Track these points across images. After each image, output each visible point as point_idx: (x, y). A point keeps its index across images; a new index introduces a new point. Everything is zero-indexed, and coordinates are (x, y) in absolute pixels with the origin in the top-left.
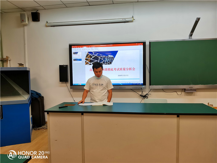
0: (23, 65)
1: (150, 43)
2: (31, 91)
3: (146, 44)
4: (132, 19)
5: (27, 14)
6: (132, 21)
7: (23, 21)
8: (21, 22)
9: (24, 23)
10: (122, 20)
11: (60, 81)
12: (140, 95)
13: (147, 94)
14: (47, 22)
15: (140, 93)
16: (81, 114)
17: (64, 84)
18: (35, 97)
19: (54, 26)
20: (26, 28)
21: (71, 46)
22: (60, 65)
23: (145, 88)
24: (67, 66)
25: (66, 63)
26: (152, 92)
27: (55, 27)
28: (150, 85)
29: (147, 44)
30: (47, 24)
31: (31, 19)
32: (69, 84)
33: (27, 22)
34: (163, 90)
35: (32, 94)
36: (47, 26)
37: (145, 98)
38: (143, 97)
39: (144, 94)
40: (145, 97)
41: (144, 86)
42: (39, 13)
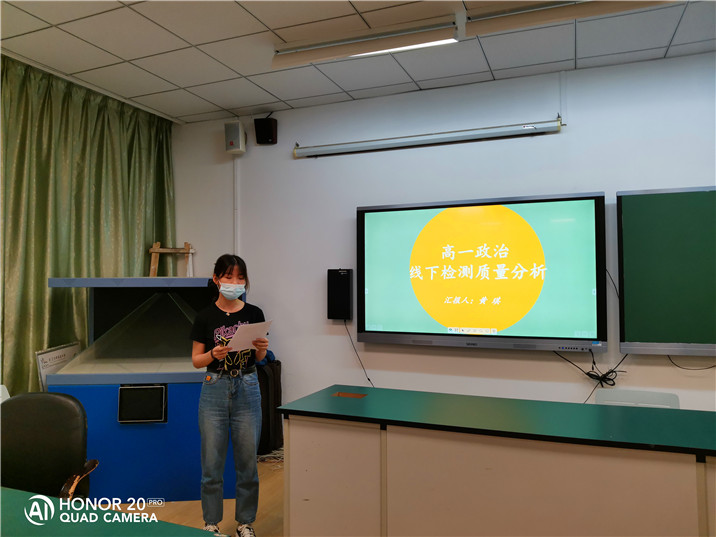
1: (619, 198)
3: (606, 203)
4: (558, 124)
5: (244, 125)
6: (555, 132)
7: (231, 144)
8: (227, 149)
9: (234, 150)
10: (521, 128)
11: (329, 317)
12: (588, 374)
13: (612, 371)
14: (297, 145)
15: (588, 367)
16: (379, 426)
17: (340, 327)
19: (316, 156)
20: (239, 162)
21: (361, 214)
22: (329, 271)
23: (605, 350)
24: (349, 272)
25: (347, 262)
26: (630, 364)
27: (319, 158)
28: (622, 339)
29: (611, 201)
30: (296, 151)
31: (252, 137)
32: (353, 327)
33: (242, 147)
34: (670, 359)
36: (296, 157)
37: (604, 384)
38: (596, 382)
39: (602, 369)
40: (604, 380)
41: (600, 344)
42: (276, 121)
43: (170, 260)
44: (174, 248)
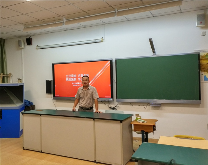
0: (21, 80)
1: (116, 60)
2: (25, 100)
3: (113, 62)
5: (23, 40)
8: (19, 47)
9: (21, 47)
10: (92, 41)
12: (110, 107)
13: (116, 107)
16: (40, 115)
17: (49, 96)
18: (27, 105)
20: (23, 50)
22: (46, 80)
23: (113, 101)
24: (51, 80)
27: (43, 49)
28: (117, 98)
30: (37, 47)
31: (26, 43)
33: (23, 46)
35: (25, 102)
36: (37, 49)
37: (114, 109)
38: (112, 109)
39: (113, 106)
42: (32, 39)
43: (6, 78)
44: (7, 74)
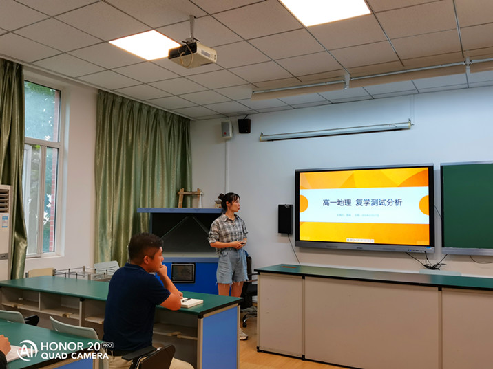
1: (442, 167)
4: (409, 124)
5: (232, 122)
6: (407, 129)
7: (225, 134)
8: (223, 136)
10: (388, 126)
11: (279, 232)
12: (425, 265)
13: (438, 264)
14: (262, 134)
16: (301, 277)
17: (286, 238)
19: (273, 140)
20: (228, 143)
21: (298, 173)
24: (291, 206)
25: (290, 201)
26: (449, 260)
28: (443, 246)
29: (437, 168)
30: (261, 137)
31: (237, 129)
32: (293, 238)
33: (231, 135)
34: (471, 258)
36: (261, 141)
40: (433, 268)
41: (431, 248)
42: (250, 120)
43: (189, 198)
44: (191, 192)
